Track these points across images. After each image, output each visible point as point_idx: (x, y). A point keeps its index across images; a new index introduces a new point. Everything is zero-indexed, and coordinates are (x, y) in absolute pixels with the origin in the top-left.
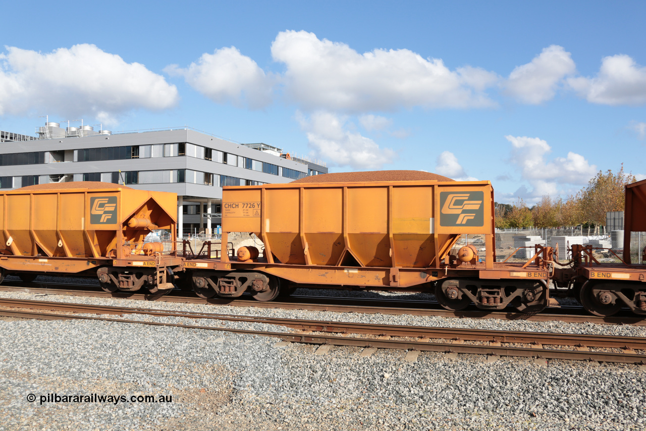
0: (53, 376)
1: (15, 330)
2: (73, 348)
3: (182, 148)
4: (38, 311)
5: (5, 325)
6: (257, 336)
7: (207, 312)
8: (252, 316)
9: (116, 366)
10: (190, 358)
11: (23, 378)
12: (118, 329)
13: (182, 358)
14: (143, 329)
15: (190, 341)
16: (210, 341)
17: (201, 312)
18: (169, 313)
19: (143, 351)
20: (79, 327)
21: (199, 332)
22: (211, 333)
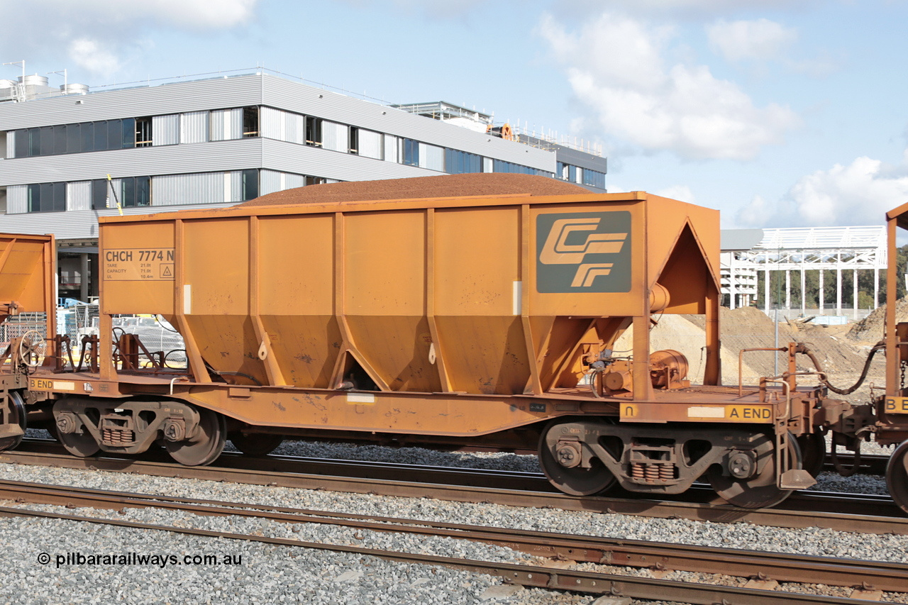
2: (17, 581)
3: (251, 119)
6: (439, 569)
7: (317, 509)
8: (426, 519)
12: (113, 541)
14: (171, 545)
15: (281, 577)
16: (328, 578)
17: (305, 508)
18: (229, 508)
19: (172, 595)
20: (29, 534)
21: (302, 555)
22: (329, 558)
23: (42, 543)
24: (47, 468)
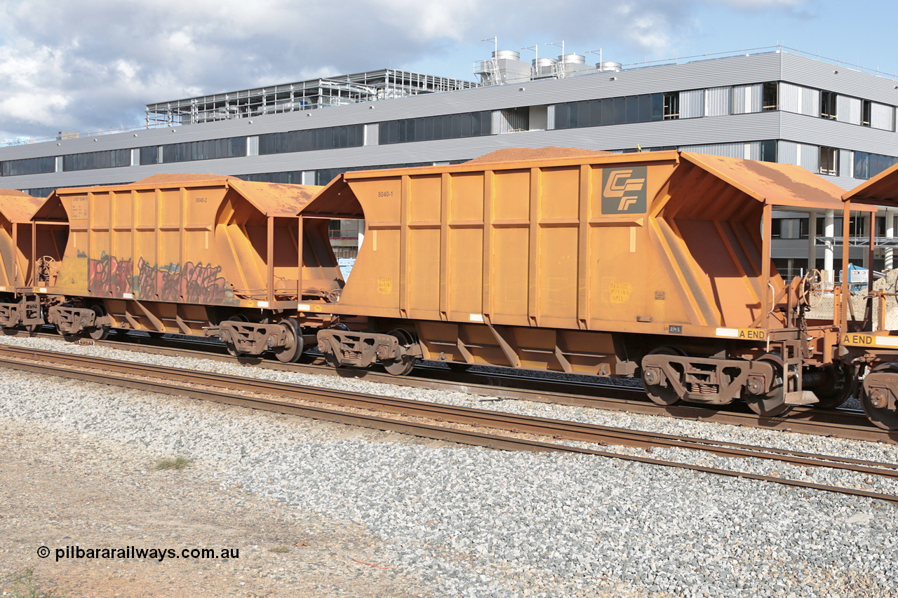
0: (517, 564)
1: (445, 466)
2: (554, 510)
3: (770, 94)
4: (486, 432)
5: (428, 454)
7: (830, 454)
9: (639, 554)
10: (796, 551)
11: (463, 562)
12: (642, 476)
13: (778, 551)
14: (694, 482)
15: (795, 515)
16: (840, 519)
17: (817, 453)
18: (747, 450)
19: (694, 528)
20: (566, 468)
21: (816, 497)
22: (841, 500)
23: (578, 476)
24: (582, 408)
